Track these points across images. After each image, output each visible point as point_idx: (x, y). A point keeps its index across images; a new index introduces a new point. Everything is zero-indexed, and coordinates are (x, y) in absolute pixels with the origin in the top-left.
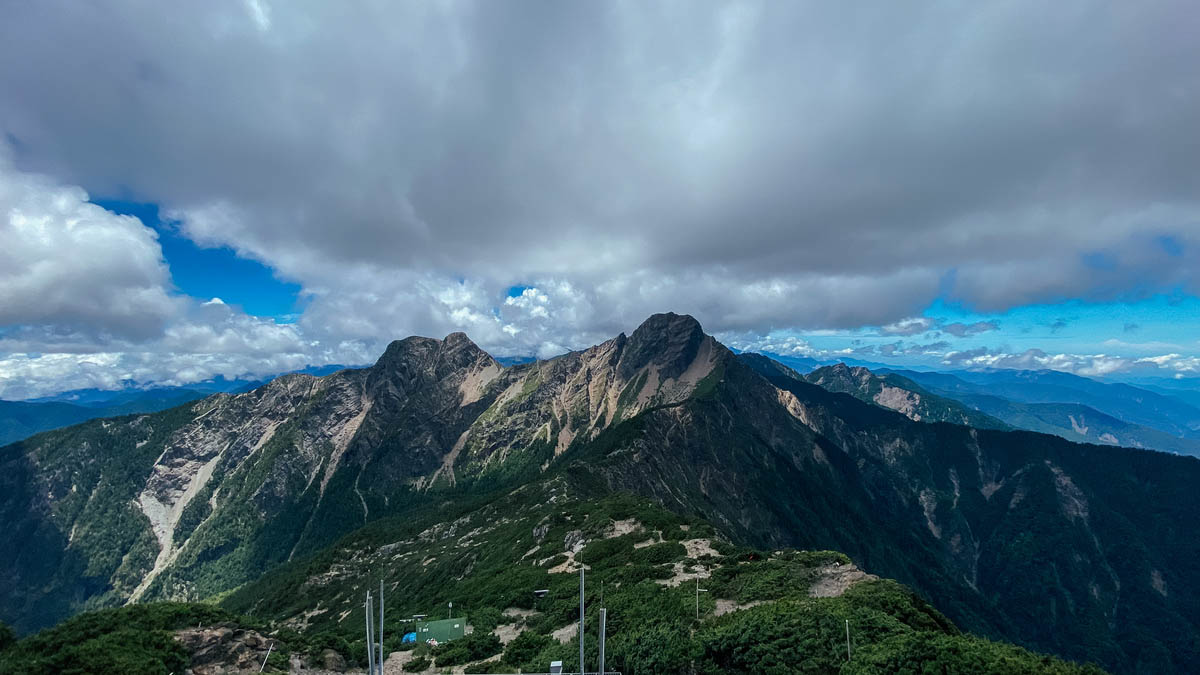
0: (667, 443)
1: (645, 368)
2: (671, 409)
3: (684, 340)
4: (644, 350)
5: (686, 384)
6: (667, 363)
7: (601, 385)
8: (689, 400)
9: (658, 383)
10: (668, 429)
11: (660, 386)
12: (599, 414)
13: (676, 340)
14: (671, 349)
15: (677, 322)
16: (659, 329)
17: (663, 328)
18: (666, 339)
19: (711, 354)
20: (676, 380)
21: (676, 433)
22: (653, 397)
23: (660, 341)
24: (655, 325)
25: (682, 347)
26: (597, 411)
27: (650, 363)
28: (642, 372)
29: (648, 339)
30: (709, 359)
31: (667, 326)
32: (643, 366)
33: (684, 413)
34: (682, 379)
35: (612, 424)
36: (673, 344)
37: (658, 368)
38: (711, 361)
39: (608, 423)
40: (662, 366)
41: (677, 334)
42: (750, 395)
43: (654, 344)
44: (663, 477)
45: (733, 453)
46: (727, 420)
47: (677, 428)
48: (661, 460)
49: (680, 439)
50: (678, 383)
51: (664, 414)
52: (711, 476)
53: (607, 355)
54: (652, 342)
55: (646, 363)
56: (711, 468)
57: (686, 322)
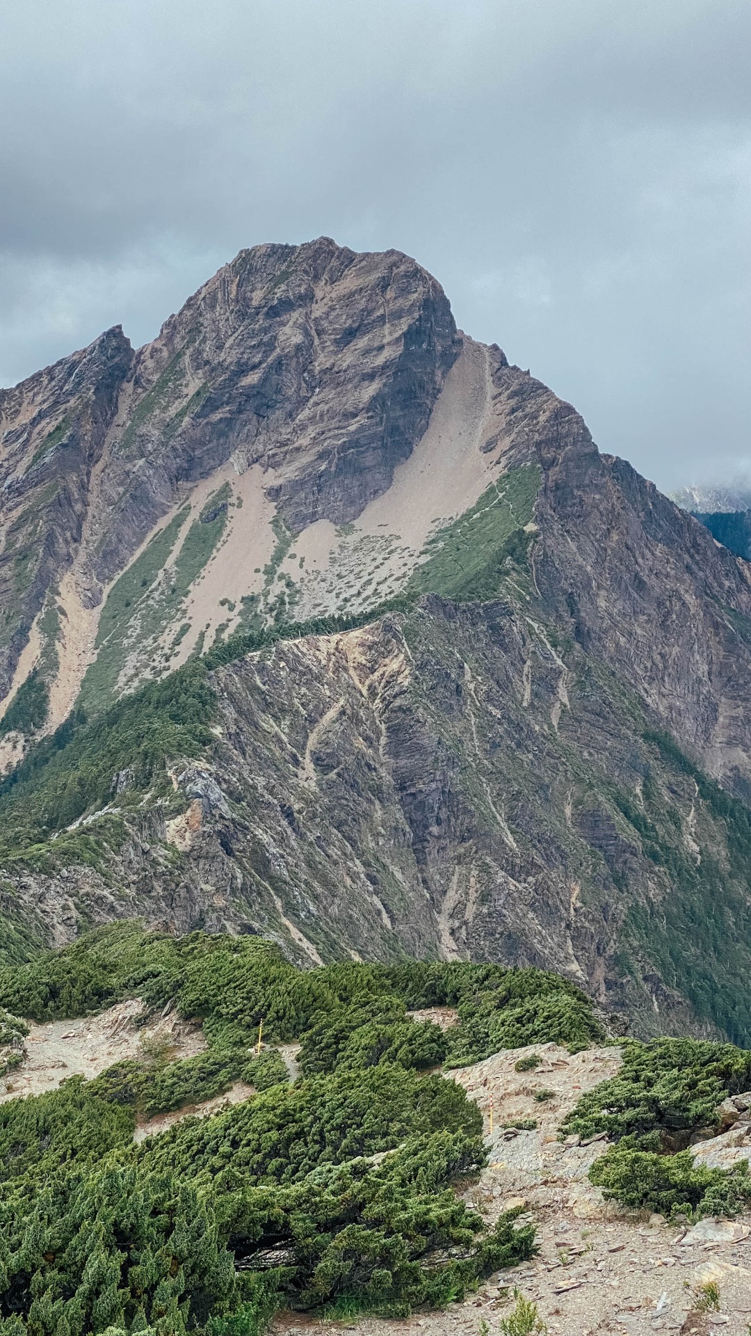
0: (308, 776)
1: (214, 483)
2: (327, 643)
3: (380, 360)
4: (211, 405)
5: (388, 546)
6: (305, 459)
7: (24, 555)
8: (400, 604)
9: (267, 543)
10: (313, 721)
11: (278, 558)
12: (20, 678)
13: (347, 358)
14: (325, 398)
15: (349, 283)
16: (275, 311)
17: (287, 305)
18: (304, 351)
19: (490, 416)
20: (344, 525)
21: (345, 736)
22: (251, 600)
23: (279, 365)
24: (257, 297)
25: (370, 390)
26: (12, 666)
27: (237, 460)
28: (201, 496)
29: (229, 356)
30: (479, 439)
31: (308, 298)
32: (206, 475)
33: (378, 650)
34: (368, 522)
35: (79, 716)
36: (332, 378)
37: (272, 479)
38: (488, 448)
39: (59, 710)
40: (289, 472)
41: (350, 334)
42: (640, 585)
43: (252, 378)
44: (291, 909)
45: (568, 811)
46: (545, 682)
47: (350, 717)
48: (282, 840)
49: (360, 756)
50: (352, 539)
51: (295, 664)
52: (484, 898)
53: (48, 426)
54: (243, 369)
55: (223, 459)
56: (485, 868)
57: (384, 284)
